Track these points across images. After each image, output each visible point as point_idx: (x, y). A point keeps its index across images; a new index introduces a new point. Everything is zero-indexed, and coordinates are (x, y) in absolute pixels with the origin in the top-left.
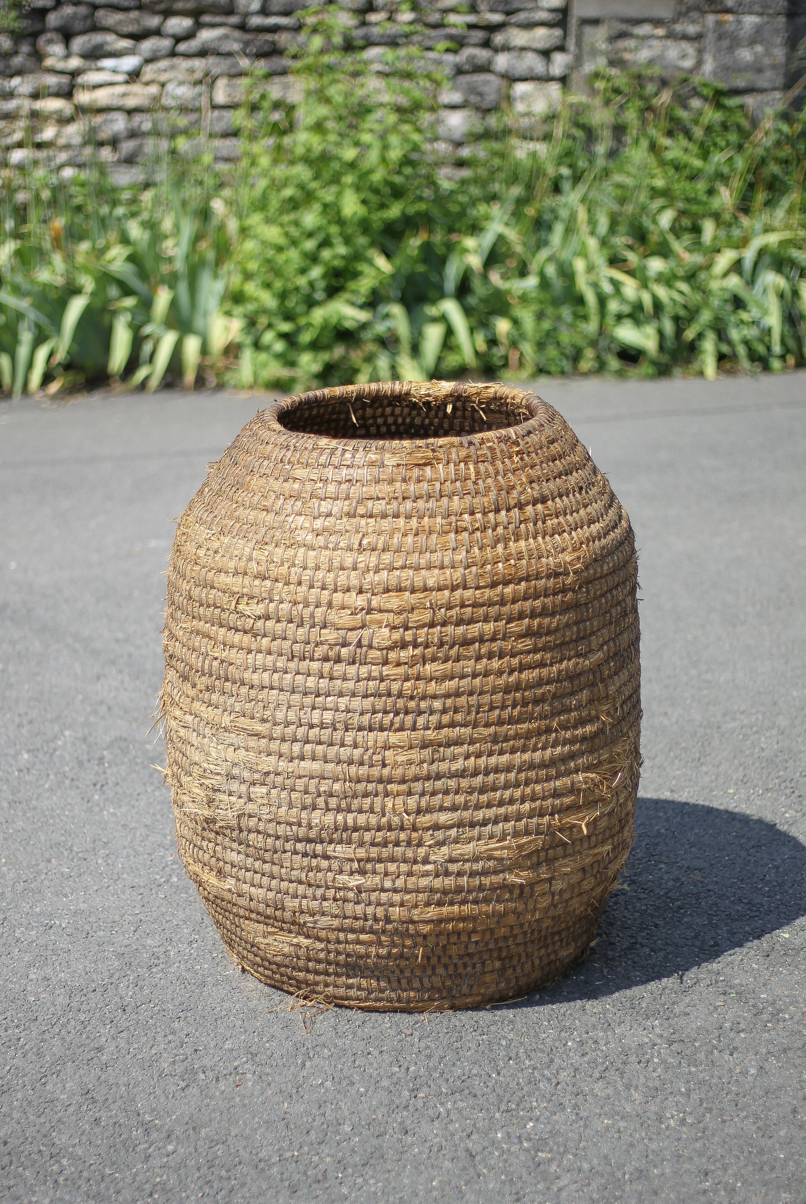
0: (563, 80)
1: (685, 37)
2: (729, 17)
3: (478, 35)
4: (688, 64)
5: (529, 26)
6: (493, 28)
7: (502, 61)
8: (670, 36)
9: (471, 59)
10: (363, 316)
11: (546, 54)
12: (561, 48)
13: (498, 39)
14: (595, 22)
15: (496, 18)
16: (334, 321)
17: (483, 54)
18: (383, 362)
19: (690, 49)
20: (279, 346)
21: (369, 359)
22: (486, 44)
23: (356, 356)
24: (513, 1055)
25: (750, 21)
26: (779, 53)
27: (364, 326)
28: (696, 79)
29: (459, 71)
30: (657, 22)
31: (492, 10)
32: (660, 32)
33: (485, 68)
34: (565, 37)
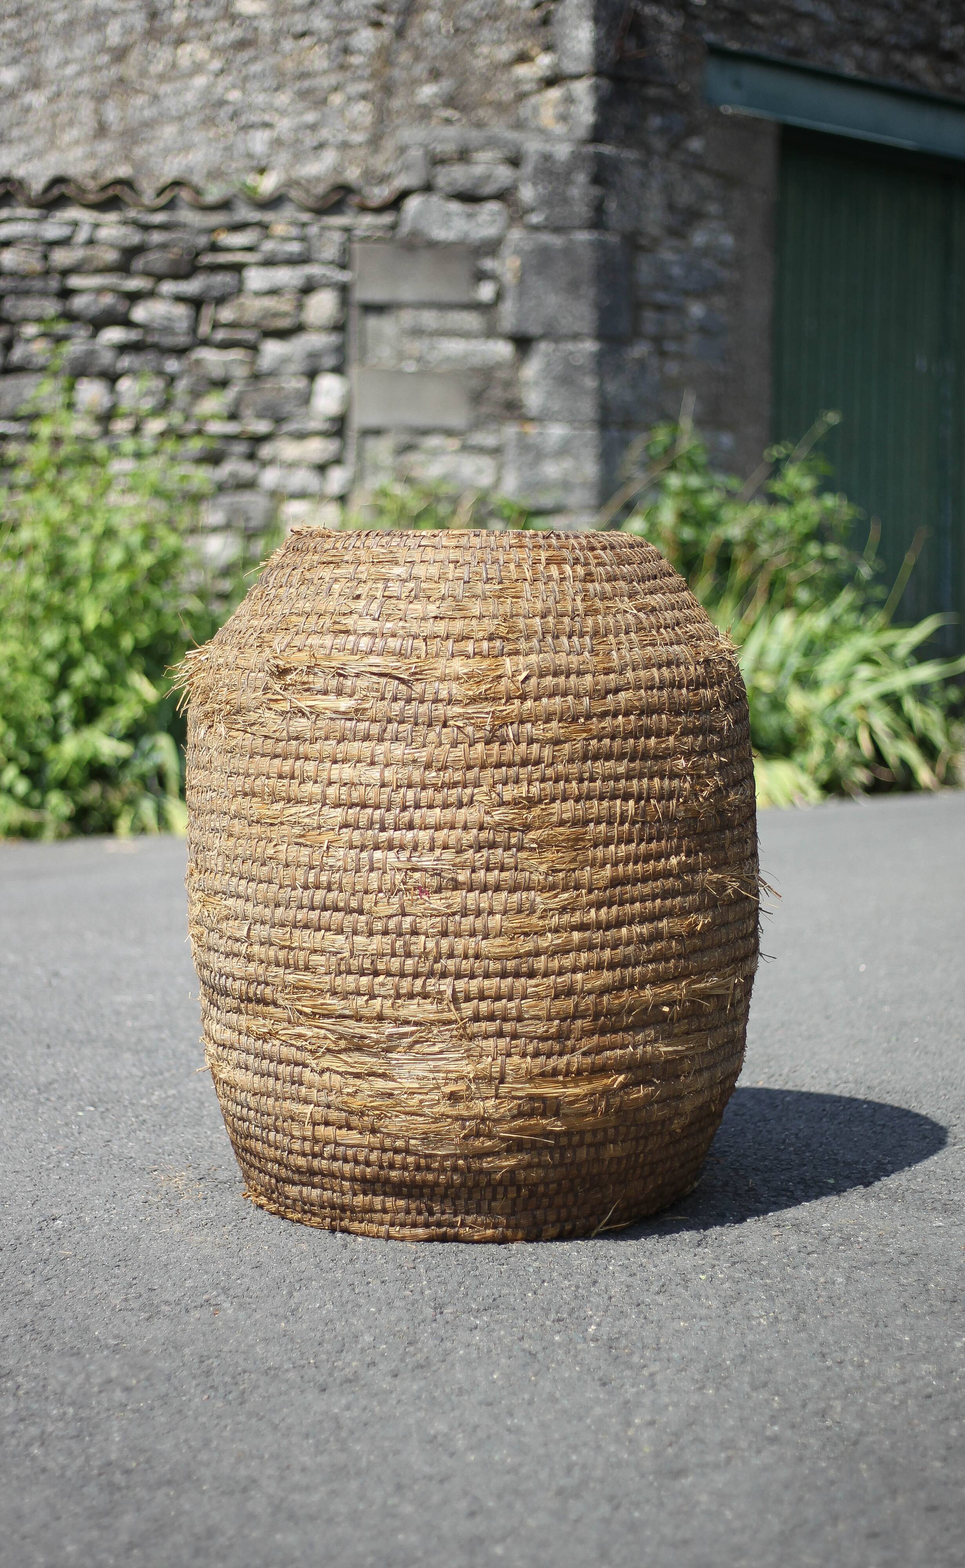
0: (342, 499)
1: (481, 450)
2: (532, 430)
3: (240, 448)
4: (486, 480)
5: (301, 436)
6: (258, 440)
7: (270, 477)
8: (466, 449)
9: (233, 475)
10: (124, 749)
11: (322, 468)
12: (338, 461)
13: (266, 451)
14: (376, 432)
15: (262, 427)
16: (88, 755)
17: (246, 470)
18: (147, 807)
19: (486, 463)
20: (22, 787)
21: (131, 802)
22: (251, 457)
23: (115, 799)
24: (546, 1277)
25: (556, 432)
26: (590, 469)
27: (124, 763)
28: (497, 499)
29: (221, 488)
30: (449, 433)
31: (260, 416)
32: (453, 444)
33: (249, 485)
34: (343, 448)
